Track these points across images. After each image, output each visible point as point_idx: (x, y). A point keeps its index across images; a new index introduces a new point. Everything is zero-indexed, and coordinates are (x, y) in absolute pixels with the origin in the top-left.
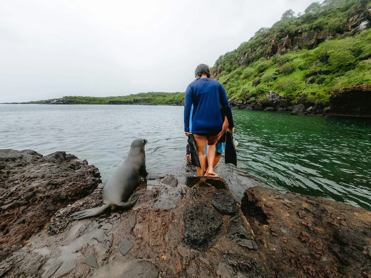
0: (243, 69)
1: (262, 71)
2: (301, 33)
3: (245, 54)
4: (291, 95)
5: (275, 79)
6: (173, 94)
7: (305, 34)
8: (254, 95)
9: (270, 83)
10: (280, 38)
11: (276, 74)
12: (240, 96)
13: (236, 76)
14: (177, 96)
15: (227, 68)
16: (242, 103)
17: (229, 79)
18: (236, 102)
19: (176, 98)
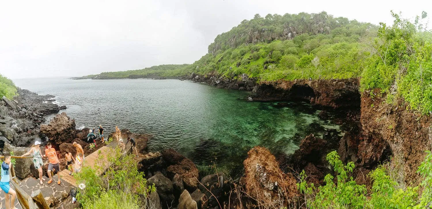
0: (233, 50)
1: (243, 55)
2: (264, 31)
3: (234, 37)
4: (256, 77)
5: (249, 63)
6: (181, 66)
7: (266, 32)
8: (236, 75)
9: (246, 66)
10: (254, 32)
11: (250, 59)
12: (228, 75)
13: (228, 55)
14: (183, 68)
15: (222, 47)
16: (229, 81)
17: (223, 57)
18: (225, 80)
19: (183, 71)
